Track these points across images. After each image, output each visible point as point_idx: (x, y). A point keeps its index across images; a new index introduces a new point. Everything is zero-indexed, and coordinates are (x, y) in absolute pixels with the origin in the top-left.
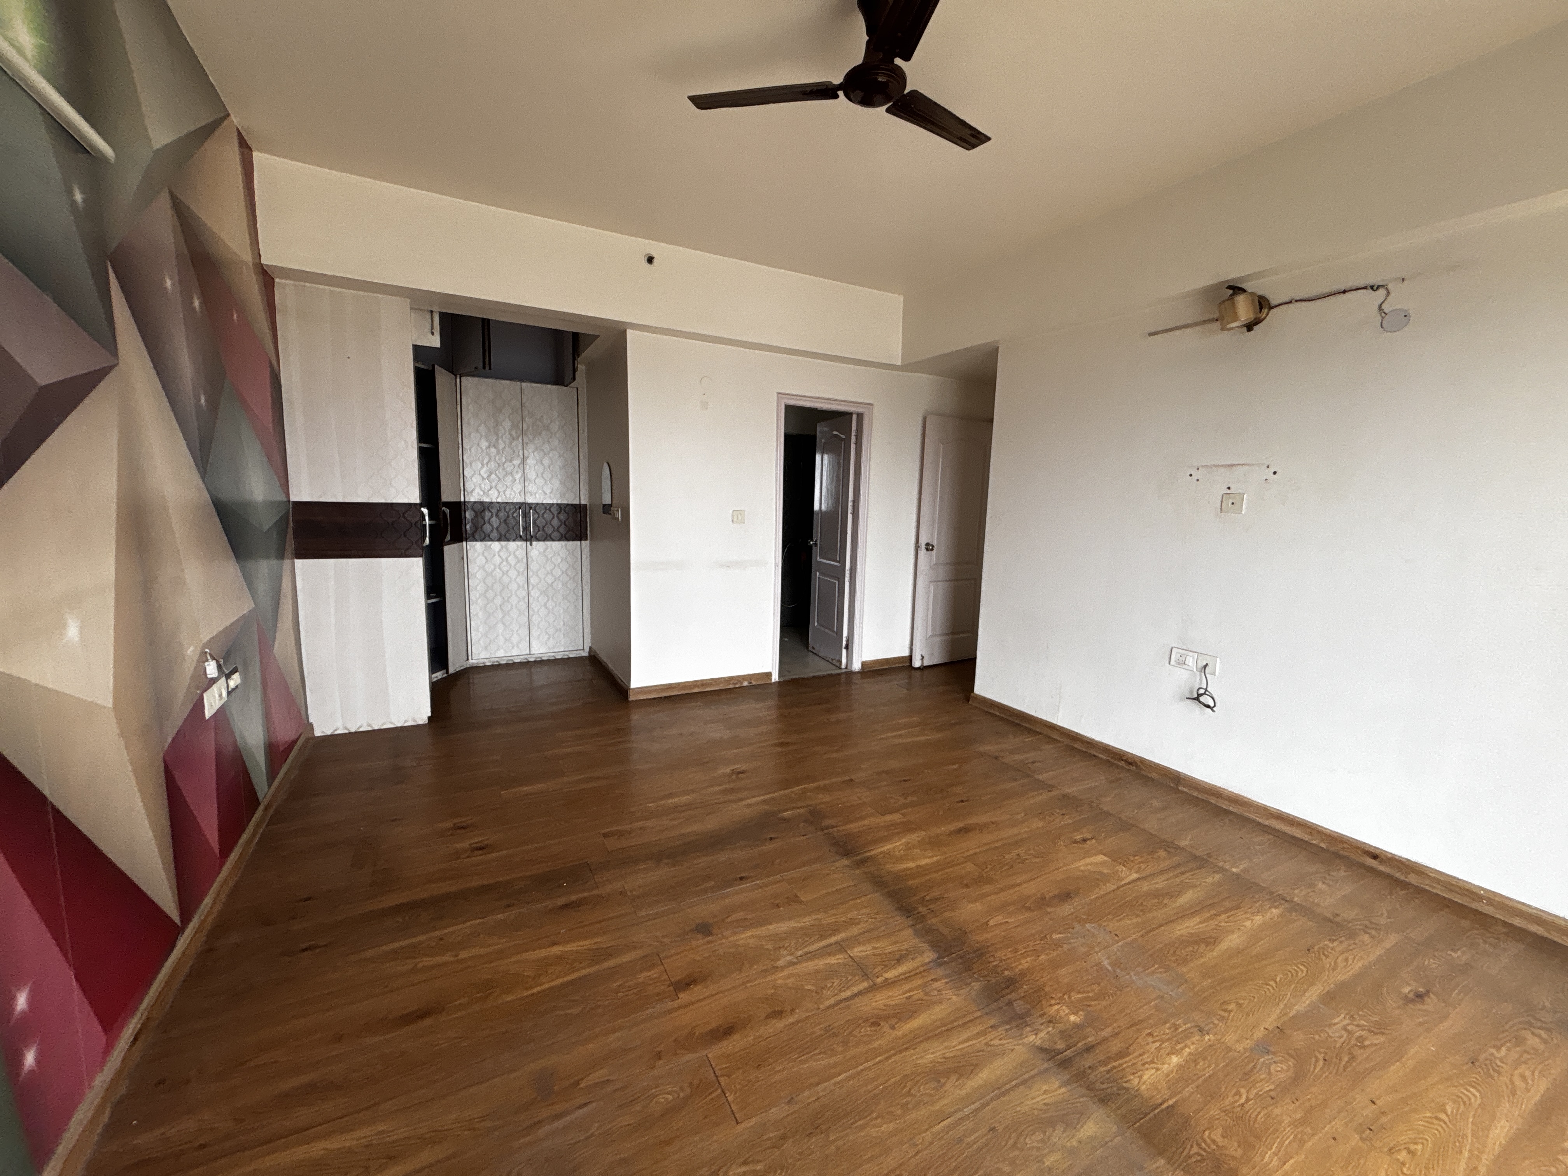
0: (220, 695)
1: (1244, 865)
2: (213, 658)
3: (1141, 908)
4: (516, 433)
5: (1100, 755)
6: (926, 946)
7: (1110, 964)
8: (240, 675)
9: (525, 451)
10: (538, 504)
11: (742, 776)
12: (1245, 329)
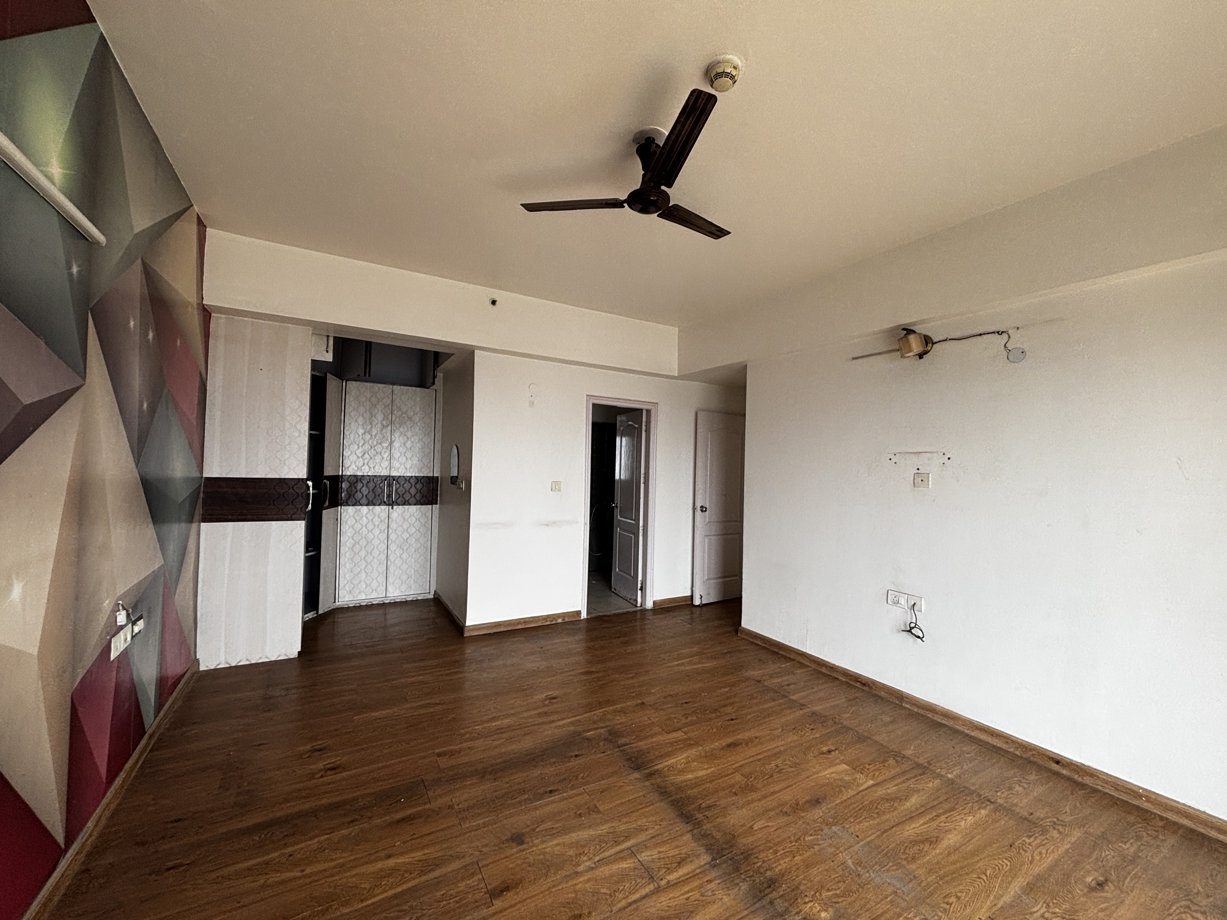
0: (126, 640)
1: (957, 771)
2: (124, 609)
3: (877, 811)
4: (386, 423)
5: (840, 678)
6: (702, 850)
7: (853, 863)
8: (144, 621)
9: (393, 437)
10: (400, 477)
11: (555, 701)
12: (918, 357)
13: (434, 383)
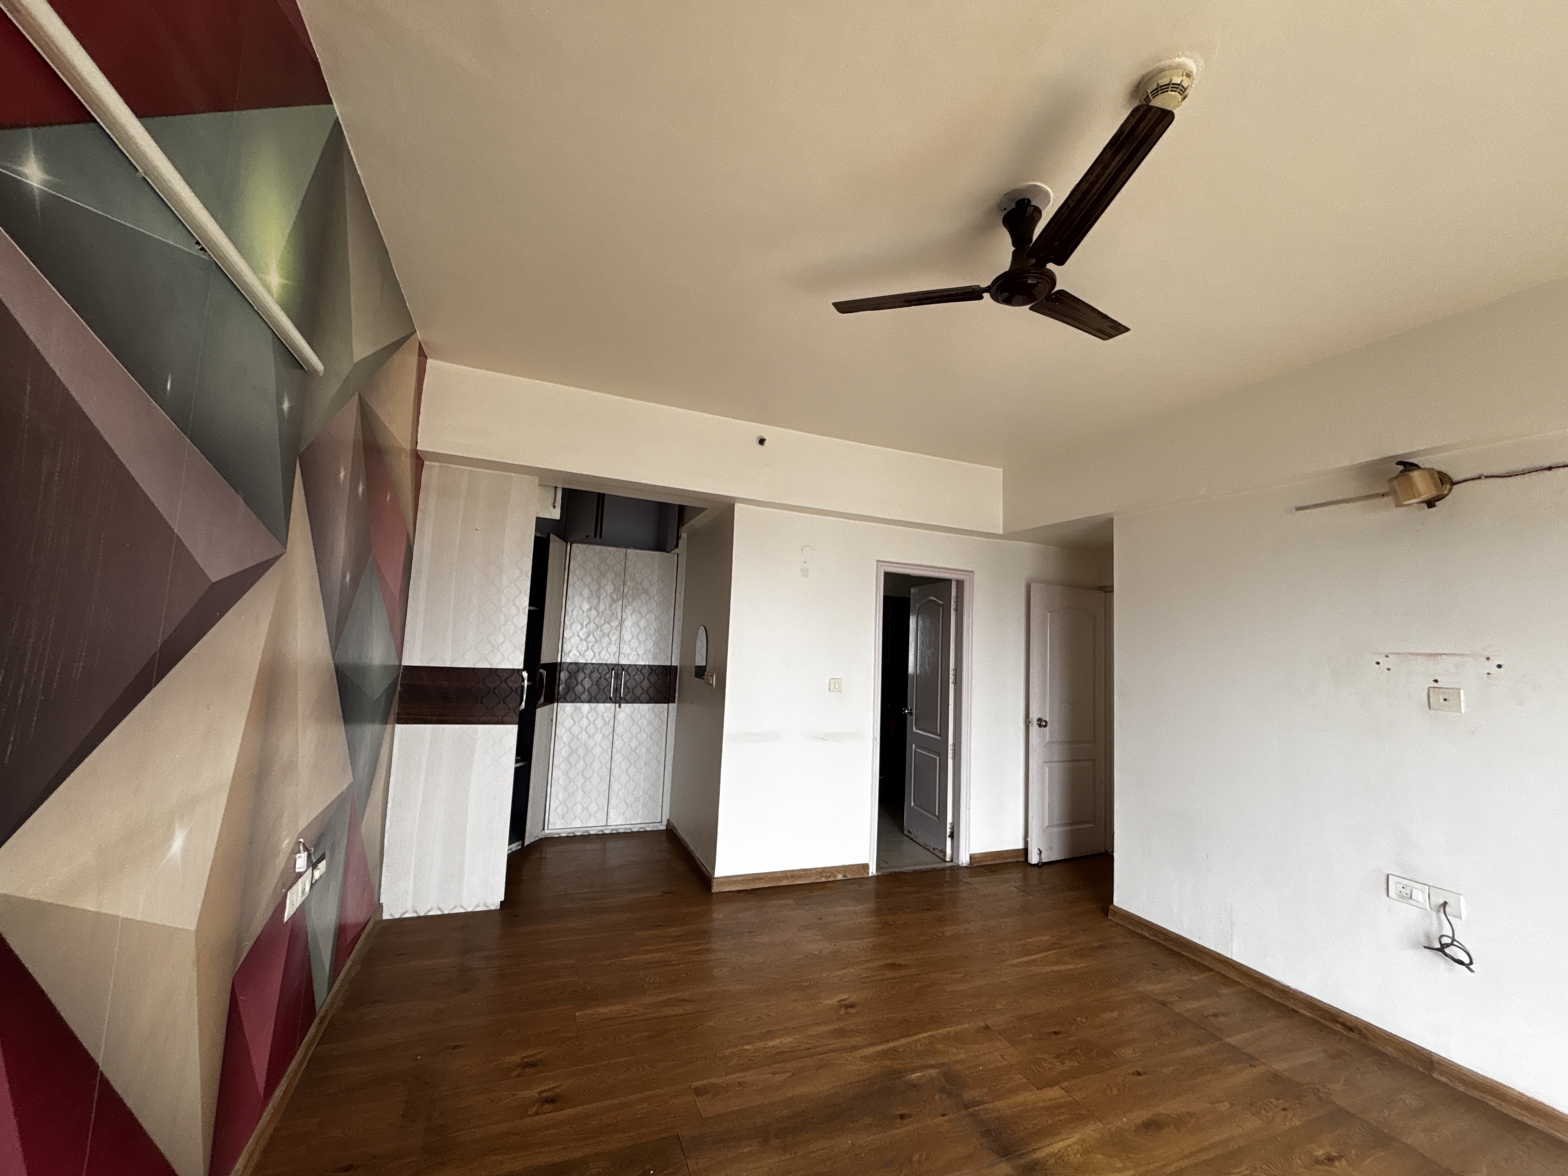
0: (304, 890)
2: (306, 849)
4: (617, 596)
5: (1302, 1011)
8: (326, 862)
9: (624, 613)
10: (630, 665)
11: (853, 1011)
12: (1425, 505)
13: (677, 546)
